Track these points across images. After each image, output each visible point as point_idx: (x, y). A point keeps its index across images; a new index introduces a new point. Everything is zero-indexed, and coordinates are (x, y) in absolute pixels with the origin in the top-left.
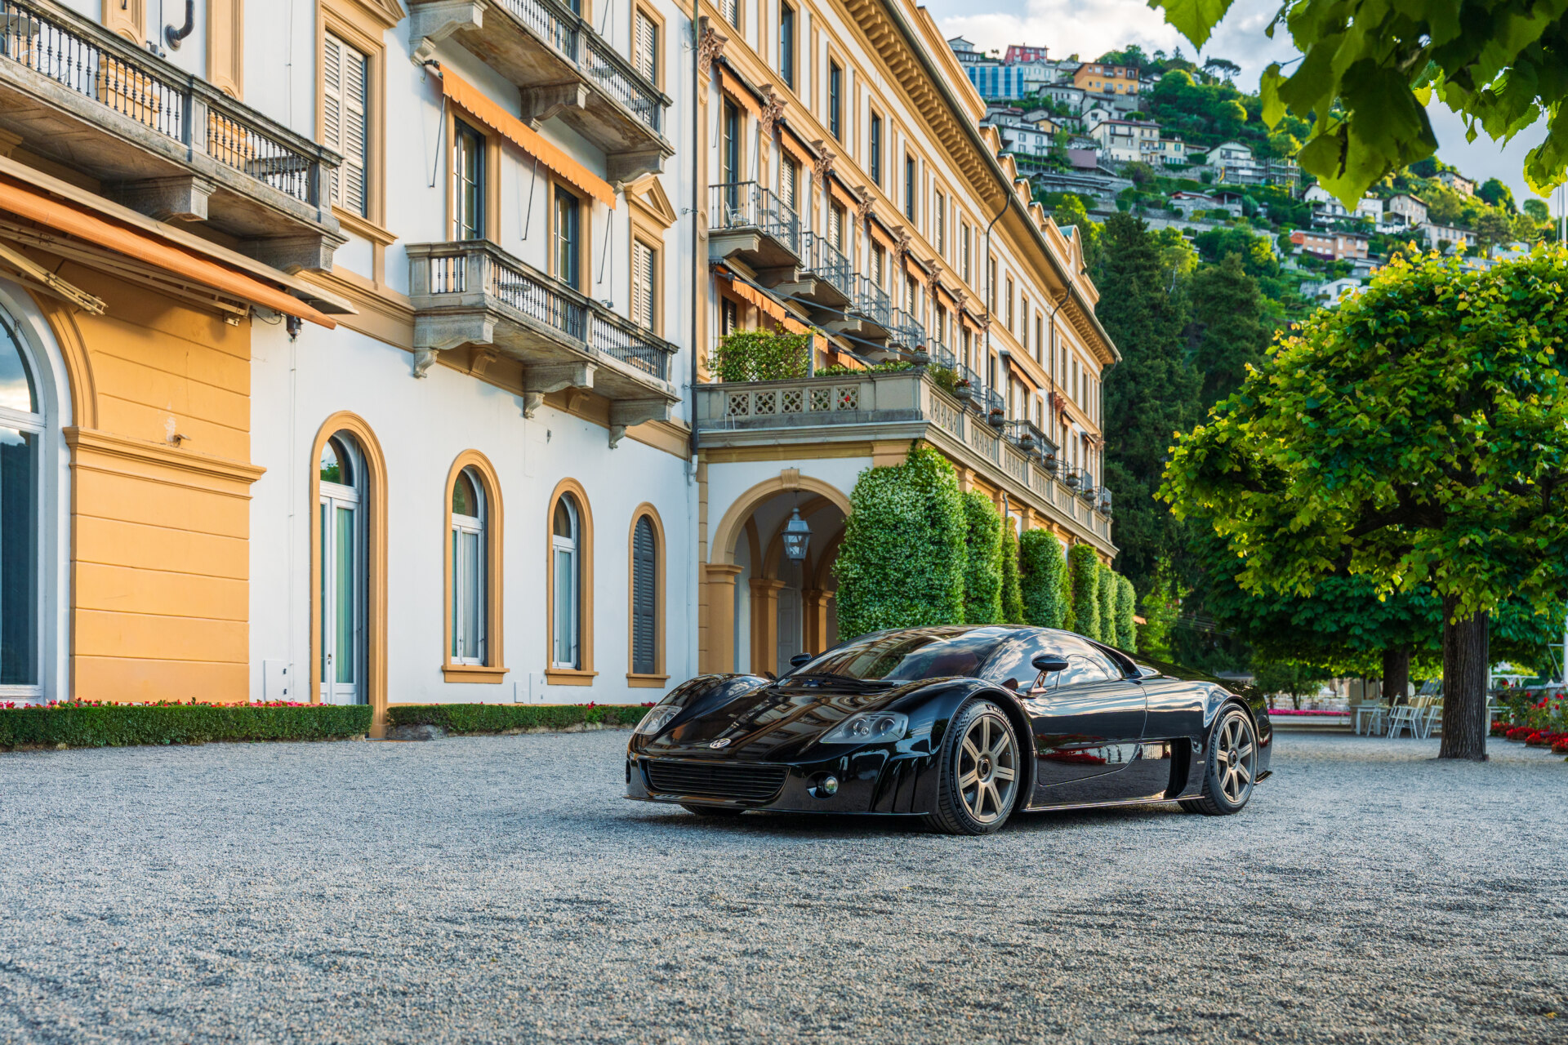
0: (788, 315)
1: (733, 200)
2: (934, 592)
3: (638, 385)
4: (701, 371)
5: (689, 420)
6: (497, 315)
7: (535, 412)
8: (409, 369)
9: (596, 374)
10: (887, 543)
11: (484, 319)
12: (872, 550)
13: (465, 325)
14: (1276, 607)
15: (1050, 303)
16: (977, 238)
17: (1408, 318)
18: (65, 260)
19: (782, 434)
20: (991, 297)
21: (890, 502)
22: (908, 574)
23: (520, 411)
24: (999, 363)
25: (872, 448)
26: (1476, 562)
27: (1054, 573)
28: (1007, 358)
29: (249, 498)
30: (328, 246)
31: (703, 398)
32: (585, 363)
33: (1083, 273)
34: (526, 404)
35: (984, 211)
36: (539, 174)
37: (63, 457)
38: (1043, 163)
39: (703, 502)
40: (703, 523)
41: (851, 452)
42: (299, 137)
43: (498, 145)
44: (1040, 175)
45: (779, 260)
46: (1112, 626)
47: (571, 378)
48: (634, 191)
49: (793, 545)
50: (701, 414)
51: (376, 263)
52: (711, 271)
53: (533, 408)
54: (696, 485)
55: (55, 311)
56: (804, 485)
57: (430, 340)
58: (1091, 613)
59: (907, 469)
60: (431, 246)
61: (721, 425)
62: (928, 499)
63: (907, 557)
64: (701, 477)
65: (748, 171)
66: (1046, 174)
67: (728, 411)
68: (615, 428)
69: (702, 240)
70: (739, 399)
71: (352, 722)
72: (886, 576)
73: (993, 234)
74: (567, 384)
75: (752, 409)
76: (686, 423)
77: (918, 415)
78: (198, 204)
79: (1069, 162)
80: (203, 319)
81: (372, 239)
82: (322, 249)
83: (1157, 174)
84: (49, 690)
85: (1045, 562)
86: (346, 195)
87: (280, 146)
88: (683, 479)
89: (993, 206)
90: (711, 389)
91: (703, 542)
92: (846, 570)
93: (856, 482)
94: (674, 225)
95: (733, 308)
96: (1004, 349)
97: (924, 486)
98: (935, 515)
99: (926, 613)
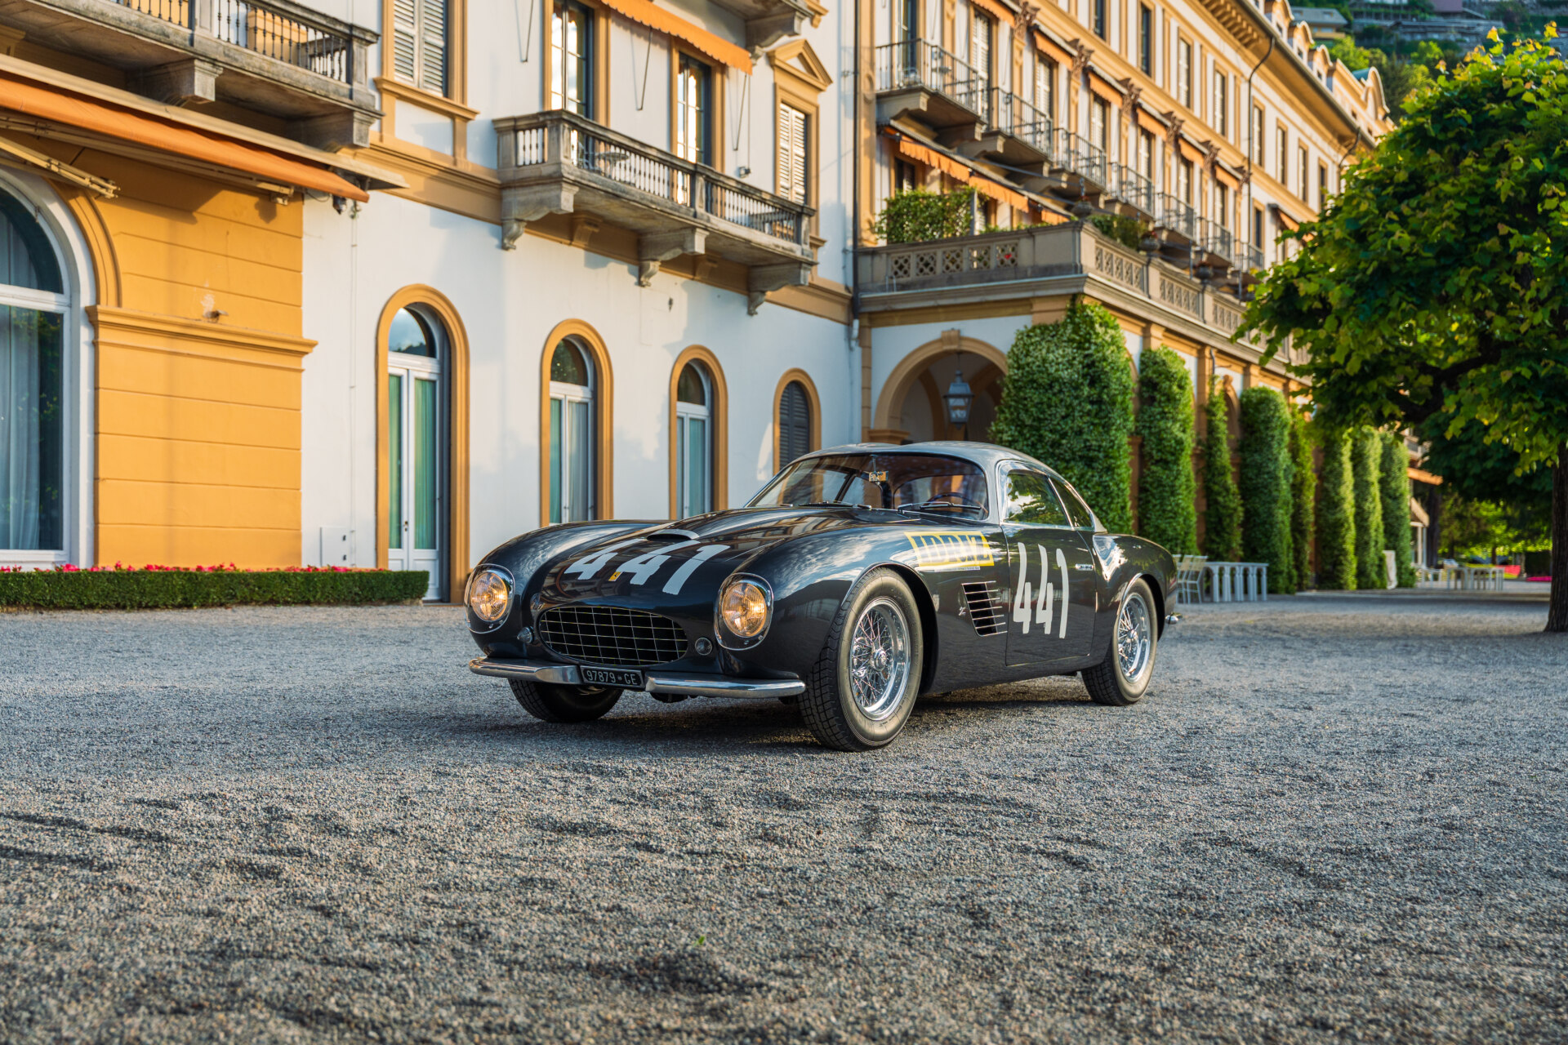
0: (974, 173)
1: (911, 61)
2: (1091, 454)
3: (760, 249)
4: (866, 234)
5: (851, 284)
6: (574, 183)
7: (651, 280)
8: (496, 242)
9: (707, 240)
10: (1042, 403)
11: (561, 189)
12: (1027, 411)
13: (546, 195)
14: (1489, 464)
15: (1339, 151)
16: (1237, 87)
17: (1469, 118)
18: (84, 148)
19: (941, 295)
20: (1256, 147)
21: (1044, 360)
22: (1064, 435)
23: (635, 280)
24: (1267, 216)
25: (1031, 306)
26: (1525, 401)
27: (1276, 433)
28: (1276, 211)
29: (301, 371)
30: (362, 122)
31: (865, 262)
32: (693, 229)
33: (1384, 119)
34: (641, 275)
35: (1245, 58)
36: (655, 43)
37: (85, 334)
38: (1403, 11)
39: (867, 367)
40: (867, 388)
41: (1011, 310)
42: (325, 16)
43: (607, 18)
44: (1398, 24)
45: (958, 118)
46: (1375, 490)
47: (681, 245)
48: (777, 55)
49: (956, 408)
50: (862, 278)
51: (457, 139)
52: (878, 133)
53: (650, 276)
54: (858, 350)
55: (75, 197)
56: (966, 347)
57: (516, 212)
58: (1340, 475)
59: (1065, 325)
60: (515, 119)
61: (883, 289)
62: (1086, 356)
63: (1063, 418)
64: (864, 341)
65: (930, 30)
66: (1405, 23)
67: (891, 273)
68: (755, 294)
69: (867, 101)
70: (901, 261)
71: (401, 587)
72: (1041, 438)
73: (1256, 79)
74: (679, 251)
75: (913, 271)
76: (847, 288)
77: (1077, 268)
78: (204, 85)
79: (1431, 7)
80: (250, 201)
81: (452, 116)
82: (356, 125)
83: (1532, 13)
84: (74, 553)
85: (1267, 421)
86: (422, 73)
87: (316, 30)
88: (843, 344)
89: (1256, 51)
90: (874, 252)
91: (866, 407)
92: (1001, 432)
93: (1013, 342)
94: (831, 89)
95: (908, 170)
96: (1273, 200)
97: (1082, 343)
98: (1094, 373)
99: (1082, 476)
